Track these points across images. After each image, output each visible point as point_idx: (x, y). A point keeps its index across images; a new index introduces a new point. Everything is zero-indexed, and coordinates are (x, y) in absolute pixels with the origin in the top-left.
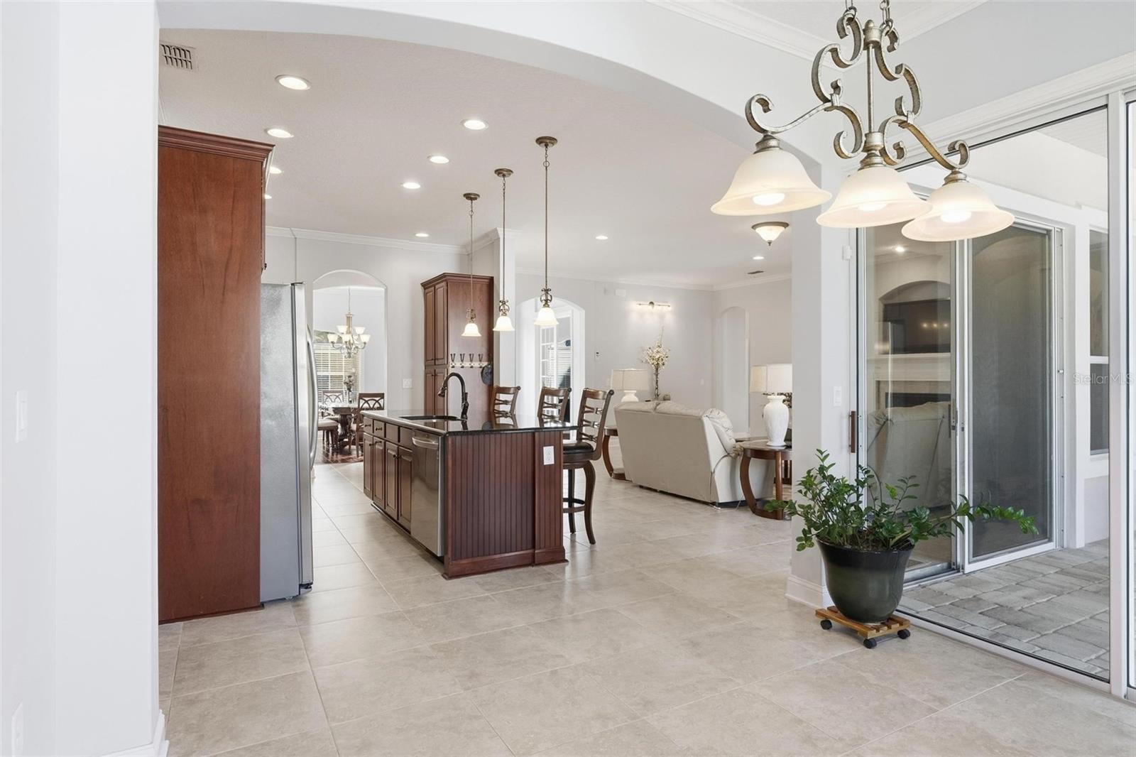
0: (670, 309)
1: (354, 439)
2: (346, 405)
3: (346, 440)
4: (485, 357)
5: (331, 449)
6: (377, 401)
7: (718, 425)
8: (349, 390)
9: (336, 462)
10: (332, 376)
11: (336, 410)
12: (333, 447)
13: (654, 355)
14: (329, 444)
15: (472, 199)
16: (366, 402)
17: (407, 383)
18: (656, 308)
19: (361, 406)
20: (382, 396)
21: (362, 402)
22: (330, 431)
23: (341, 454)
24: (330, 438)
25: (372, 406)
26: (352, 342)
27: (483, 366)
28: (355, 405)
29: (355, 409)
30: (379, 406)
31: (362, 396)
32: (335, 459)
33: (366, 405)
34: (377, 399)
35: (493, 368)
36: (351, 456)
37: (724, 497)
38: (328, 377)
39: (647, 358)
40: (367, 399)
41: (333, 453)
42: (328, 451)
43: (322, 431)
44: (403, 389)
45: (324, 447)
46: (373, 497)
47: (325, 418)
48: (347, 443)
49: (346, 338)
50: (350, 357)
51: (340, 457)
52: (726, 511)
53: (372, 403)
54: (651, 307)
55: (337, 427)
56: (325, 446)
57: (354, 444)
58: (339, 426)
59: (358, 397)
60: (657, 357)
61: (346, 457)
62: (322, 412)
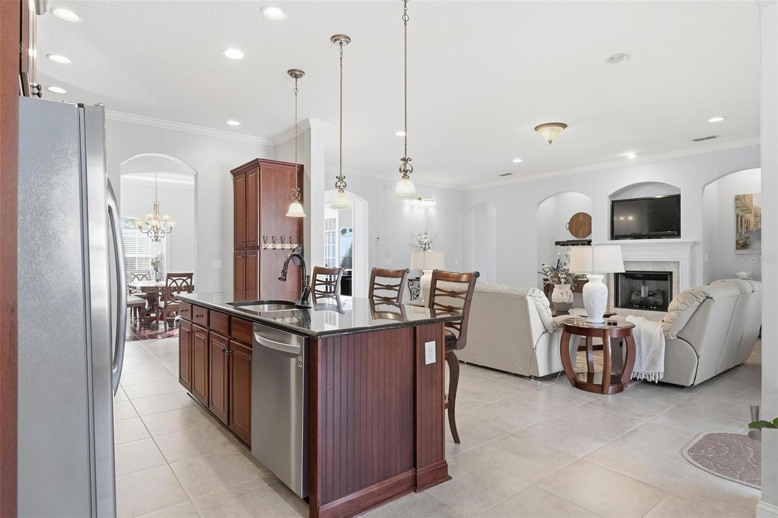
0: (434, 203)
1: (162, 315)
2: (152, 283)
3: (153, 315)
4: (295, 239)
5: (138, 323)
6: (184, 281)
7: (538, 303)
8: (156, 270)
9: (144, 338)
10: (139, 258)
11: (143, 289)
12: (141, 321)
13: (422, 240)
14: (136, 319)
15: (296, 77)
16: (174, 281)
17: (216, 264)
18: (423, 202)
19: (168, 285)
20: (190, 276)
21: (170, 281)
22: (136, 307)
23: (149, 328)
24: (138, 312)
25: (179, 285)
26: (158, 227)
27: (294, 248)
28: (163, 283)
29: (163, 288)
30: (186, 285)
31: (169, 276)
32: (142, 333)
33: (174, 284)
34: (185, 278)
35: (303, 250)
36: (158, 332)
37: (543, 372)
38: (135, 258)
39: (417, 243)
40: (175, 278)
41: (140, 328)
42: (135, 325)
43: (130, 308)
44: (213, 269)
45: (131, 322)
46: (192, 388)
47: (132, 295)
48: (154, 318)
49: (154, 223)
50: (157, 240)
51: (148, 332)
52: (546, 384)
53: (179, 282)
54: (419, 201)
55: (145, 304)
56: (133, 320)
57: (162, 319)
58: (147, 302)
59: (165, 276)
60: (425, 242)
61: (154, 332)
62: (130, 290)
